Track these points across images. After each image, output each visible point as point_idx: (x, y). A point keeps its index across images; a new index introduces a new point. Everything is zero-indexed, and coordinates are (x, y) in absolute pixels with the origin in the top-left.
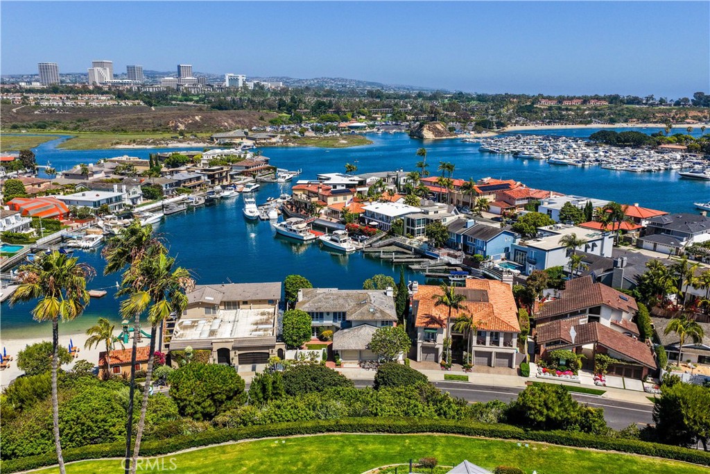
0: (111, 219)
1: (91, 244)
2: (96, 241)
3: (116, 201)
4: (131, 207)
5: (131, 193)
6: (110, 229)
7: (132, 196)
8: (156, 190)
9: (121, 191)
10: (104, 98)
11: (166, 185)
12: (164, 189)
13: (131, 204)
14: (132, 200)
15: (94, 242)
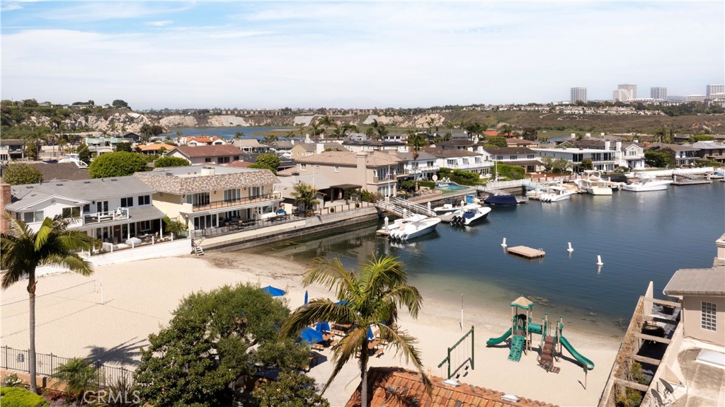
0: (590, 175)
1: (554, 198)
2: (563, 196)
3: (605, 159)
4: (626, 170)
5: (628, 152)
6: (588, 187)
7: (629, 157)
8: (664, 155)
9: (615, 149)
10: (624, 109)
11: (682, 153)
12: (678, 157)
13: (627, 166)
14: (630, 161)
15: (559, 196)
